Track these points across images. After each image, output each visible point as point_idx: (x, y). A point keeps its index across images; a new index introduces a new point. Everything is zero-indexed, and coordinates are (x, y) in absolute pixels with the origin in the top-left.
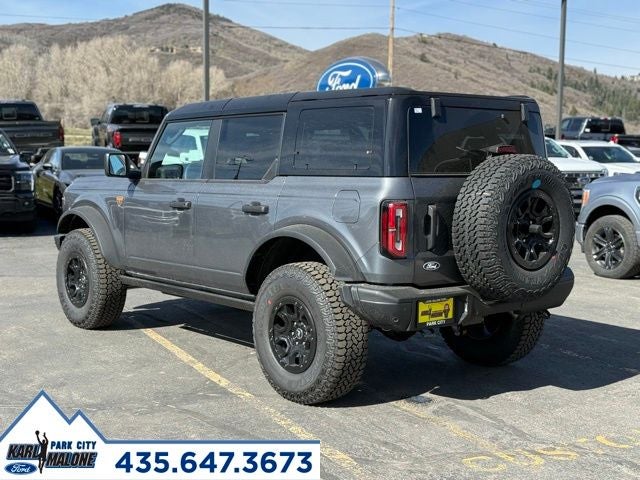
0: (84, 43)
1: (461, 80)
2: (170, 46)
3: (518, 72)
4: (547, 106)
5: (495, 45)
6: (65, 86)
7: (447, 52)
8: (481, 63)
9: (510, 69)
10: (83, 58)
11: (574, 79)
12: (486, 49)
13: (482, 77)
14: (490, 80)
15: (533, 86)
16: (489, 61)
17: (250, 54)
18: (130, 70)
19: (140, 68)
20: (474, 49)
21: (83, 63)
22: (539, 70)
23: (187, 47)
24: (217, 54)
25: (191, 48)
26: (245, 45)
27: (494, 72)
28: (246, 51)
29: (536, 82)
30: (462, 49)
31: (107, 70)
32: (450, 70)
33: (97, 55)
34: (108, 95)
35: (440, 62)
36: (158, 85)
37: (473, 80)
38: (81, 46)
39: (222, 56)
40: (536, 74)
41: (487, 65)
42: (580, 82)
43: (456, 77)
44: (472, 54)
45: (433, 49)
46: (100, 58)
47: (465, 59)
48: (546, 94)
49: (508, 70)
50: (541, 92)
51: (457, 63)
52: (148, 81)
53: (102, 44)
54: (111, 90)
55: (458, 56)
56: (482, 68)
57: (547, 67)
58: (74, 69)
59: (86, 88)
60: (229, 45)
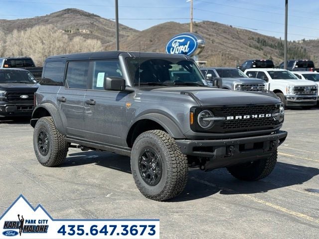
0: (30, 28)
1: (215, 44)
2: (69, 30)
3: (243, 40)
4: (258, 56)
5: (231, 26)
6: (21, 50)
7: (208, 31)
8: (224, 35)
9: (239, 38)
10: (30, 36)
11: (270, 42)
12: (227, 29)
13: (226, 43)
14: (230, 44)
15: (250, 46)
16: (229, 35)
17: (110, 33)
18: (54, 41)
19: (59, 41)
20: (221, 29)
21: (29, 39)
22: (253, 38)
23: (78, 30)
24: (93, 33)
25: (80, 30)
26: (107, 28)
27: (232, 40)
28: (108, 31)
29: (252, 45)
30: (215, 29)
31: (42, 42)
32: (209, 39)
33: (37, 34)
34: (43, 55)
35: (205, 35)
36: (68, 49)
37: (221, 44)
38: (29, 30)
39: (96, 34)
40: (252, 41)
41: (227, 37)
42: (273, 44)
43: (213, 43)
44: (220, 31)
45: (201, 29)
46: (39, 36)
47: (217, 34)
48: (257, 50)
49: (238, 39)
50: (254, 49)
51: (213, 36)
52: (63, 47)
53: (39, 29)
54: (45, 52)
55: (213, 32)
56: (225, 38)
57: (257, 37)
58: (25, 42)
59: (32, 51)
60: (99, 29)
